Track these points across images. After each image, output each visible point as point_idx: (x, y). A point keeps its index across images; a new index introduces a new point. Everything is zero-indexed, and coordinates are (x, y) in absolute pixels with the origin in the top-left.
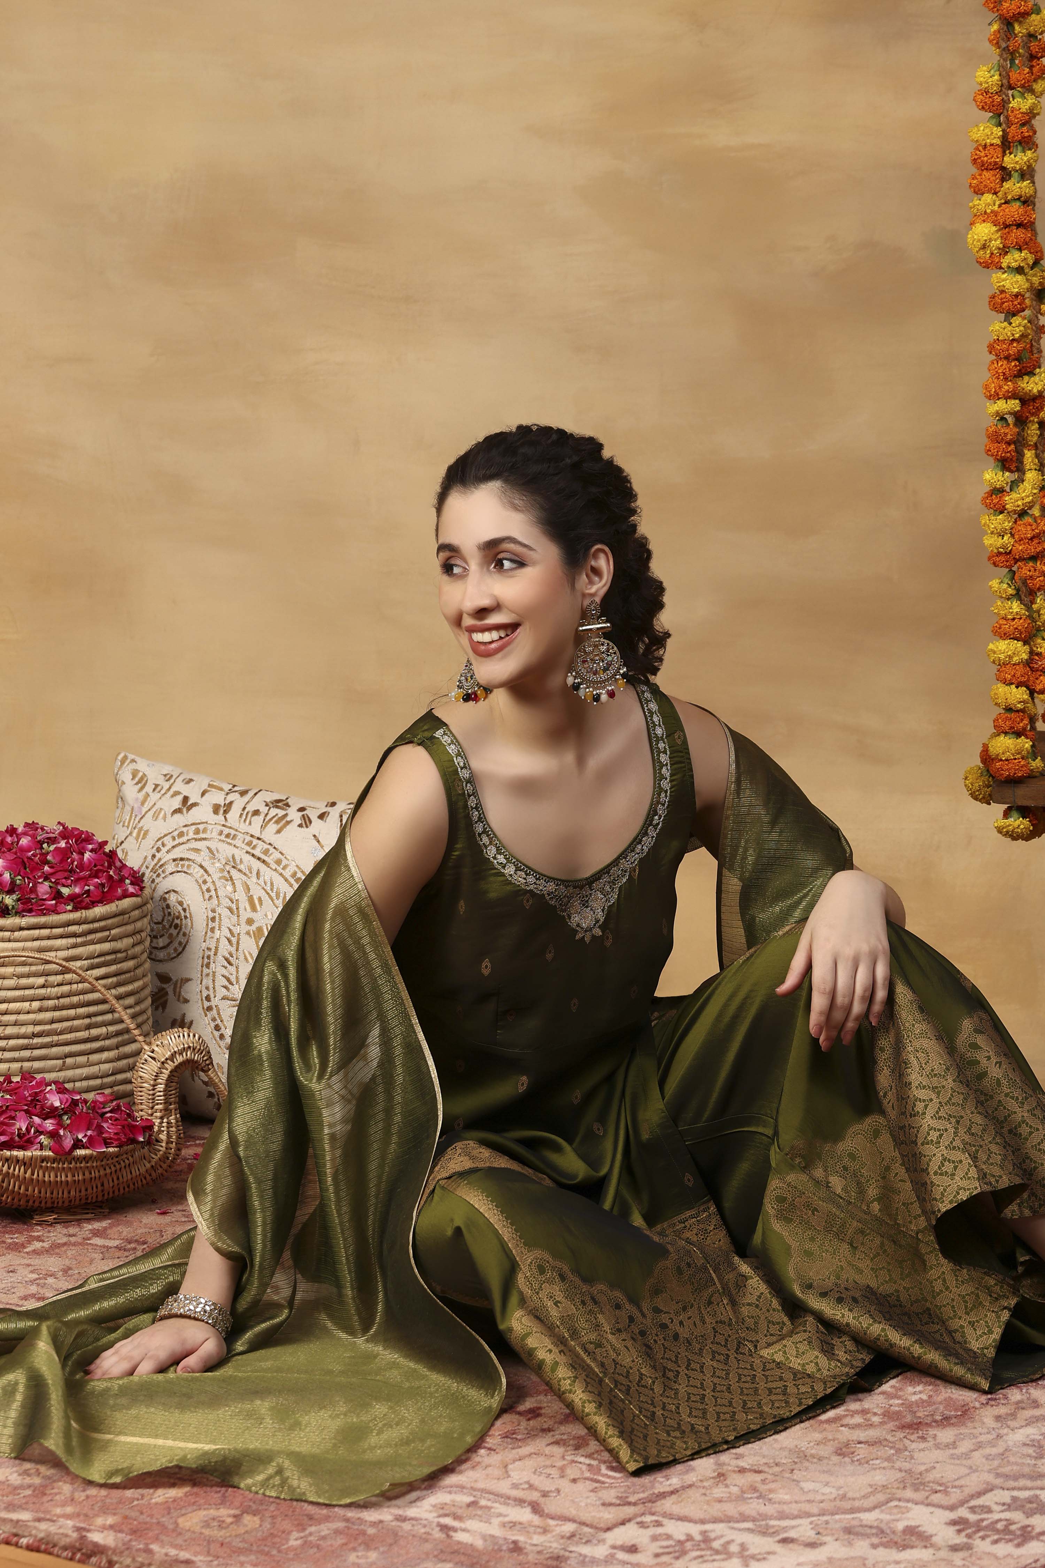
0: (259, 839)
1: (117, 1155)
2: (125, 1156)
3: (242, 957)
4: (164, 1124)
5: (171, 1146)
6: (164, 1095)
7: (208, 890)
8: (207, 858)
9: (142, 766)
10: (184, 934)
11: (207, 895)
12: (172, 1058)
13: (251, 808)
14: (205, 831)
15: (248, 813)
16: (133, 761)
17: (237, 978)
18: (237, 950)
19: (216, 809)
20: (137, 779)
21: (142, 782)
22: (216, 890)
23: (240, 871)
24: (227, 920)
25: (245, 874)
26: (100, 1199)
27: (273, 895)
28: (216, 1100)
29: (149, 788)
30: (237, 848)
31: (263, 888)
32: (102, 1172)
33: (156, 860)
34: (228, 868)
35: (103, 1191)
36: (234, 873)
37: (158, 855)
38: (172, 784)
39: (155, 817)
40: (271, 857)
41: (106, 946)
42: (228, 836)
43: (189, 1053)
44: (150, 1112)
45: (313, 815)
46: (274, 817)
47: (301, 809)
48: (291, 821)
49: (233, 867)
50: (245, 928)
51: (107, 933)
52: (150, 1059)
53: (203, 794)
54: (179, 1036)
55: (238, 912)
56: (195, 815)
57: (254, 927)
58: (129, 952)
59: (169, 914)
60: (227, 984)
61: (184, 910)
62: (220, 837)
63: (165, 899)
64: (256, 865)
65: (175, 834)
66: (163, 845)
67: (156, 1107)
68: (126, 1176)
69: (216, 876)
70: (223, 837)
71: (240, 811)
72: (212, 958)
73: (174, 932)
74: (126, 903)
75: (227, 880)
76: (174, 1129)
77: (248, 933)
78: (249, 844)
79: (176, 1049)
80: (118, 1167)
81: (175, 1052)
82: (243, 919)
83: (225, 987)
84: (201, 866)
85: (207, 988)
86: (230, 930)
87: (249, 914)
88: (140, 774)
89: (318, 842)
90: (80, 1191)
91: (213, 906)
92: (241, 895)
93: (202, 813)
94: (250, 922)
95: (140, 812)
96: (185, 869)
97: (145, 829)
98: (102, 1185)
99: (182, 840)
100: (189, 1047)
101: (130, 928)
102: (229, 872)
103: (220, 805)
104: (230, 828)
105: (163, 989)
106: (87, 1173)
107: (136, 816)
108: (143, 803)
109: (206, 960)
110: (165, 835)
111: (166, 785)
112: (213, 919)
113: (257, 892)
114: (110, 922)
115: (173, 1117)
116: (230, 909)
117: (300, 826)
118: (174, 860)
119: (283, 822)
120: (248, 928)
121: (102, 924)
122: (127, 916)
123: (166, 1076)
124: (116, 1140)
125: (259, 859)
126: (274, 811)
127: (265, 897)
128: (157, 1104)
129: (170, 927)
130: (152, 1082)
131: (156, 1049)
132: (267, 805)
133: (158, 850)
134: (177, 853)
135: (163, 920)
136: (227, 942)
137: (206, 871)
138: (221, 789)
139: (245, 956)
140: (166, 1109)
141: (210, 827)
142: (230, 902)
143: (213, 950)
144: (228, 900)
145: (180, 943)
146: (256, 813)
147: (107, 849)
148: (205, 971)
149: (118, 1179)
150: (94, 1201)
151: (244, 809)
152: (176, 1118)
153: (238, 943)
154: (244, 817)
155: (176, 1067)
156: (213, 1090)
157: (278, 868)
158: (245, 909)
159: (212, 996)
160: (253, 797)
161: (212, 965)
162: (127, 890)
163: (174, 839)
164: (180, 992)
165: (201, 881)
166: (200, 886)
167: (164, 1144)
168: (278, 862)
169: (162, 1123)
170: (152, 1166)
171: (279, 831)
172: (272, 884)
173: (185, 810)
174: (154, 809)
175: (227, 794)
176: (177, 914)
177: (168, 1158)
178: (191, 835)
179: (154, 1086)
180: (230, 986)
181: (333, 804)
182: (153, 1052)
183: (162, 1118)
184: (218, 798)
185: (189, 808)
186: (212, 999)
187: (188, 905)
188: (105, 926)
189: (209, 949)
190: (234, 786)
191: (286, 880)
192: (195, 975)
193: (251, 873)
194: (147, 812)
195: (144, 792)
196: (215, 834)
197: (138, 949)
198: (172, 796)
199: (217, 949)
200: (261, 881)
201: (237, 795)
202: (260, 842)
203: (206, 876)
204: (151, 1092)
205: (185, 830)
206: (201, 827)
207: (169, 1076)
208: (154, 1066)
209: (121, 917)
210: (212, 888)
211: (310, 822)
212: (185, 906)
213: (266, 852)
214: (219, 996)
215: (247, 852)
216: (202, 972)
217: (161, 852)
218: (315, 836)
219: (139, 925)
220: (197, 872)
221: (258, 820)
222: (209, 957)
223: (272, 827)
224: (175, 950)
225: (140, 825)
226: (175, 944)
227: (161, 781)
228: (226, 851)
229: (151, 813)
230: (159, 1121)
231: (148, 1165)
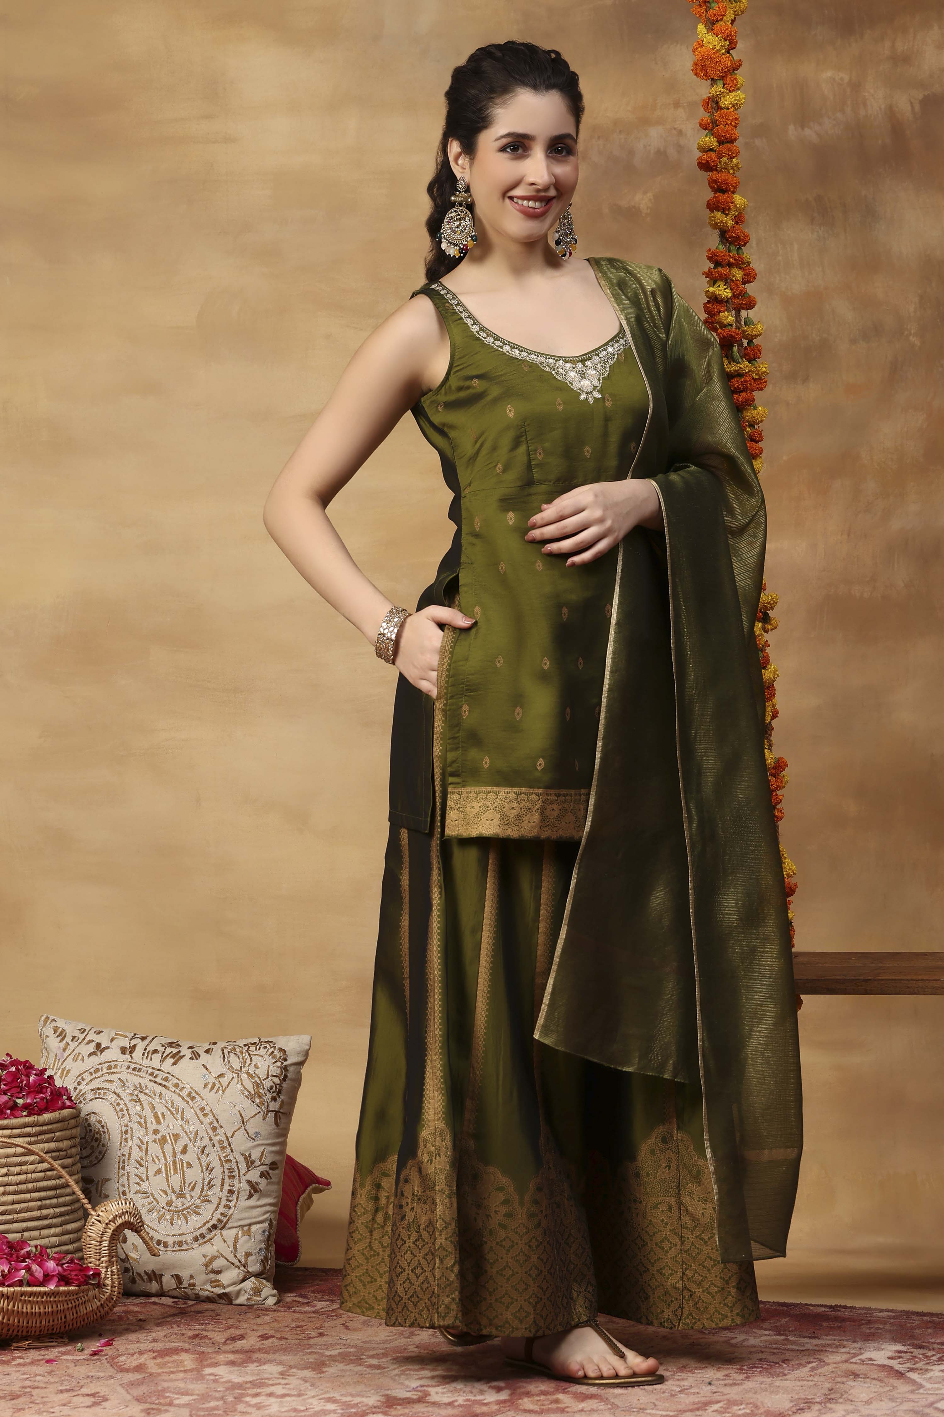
0: (159, 1070)
1: (77, 1293)
2: (82, 1294)
3: (150, 1160)
4: (109, 1273)
5: (114, 1289)
6: (108, 1250)
7: (121, 1110)
8: (119, 1087)
9: (61, 1024)
10: (103, 1145)
11: (120, 1115)
12: (113, 1220)
13: (150, 1048)
14: (116, 1066)
15: (149, 1052)
16: (54, 1020)
17: (147, 1176)
18: (146, 1154)
19: (123, 1050)
20: (58, 1034)
21: (62, 1035)
22: (127, 1110)
23: (145, 1094)
24: (138, 1132)
25: (150, 1096)
26: (63, 1329)
27: (174, 1111)
28: (131, 1274)
29: (68, 1039)
30: (143, 1078)
31: (165, 1106)
32: (66, 1306)
33: (77, 1092)
34: (136, 1092)
35: (65, 1322)
36: (142, 1096)
37: (79, 1088)
38: (86, 1035)
39: (75, 1059)
40: (170, 1083)
41: (52, 1145)
42: (134, 1069)
43: (126, 1216)
44: (97, 1263)
45: (201, 1052)
46: (170, 1053)
47: (190, 1048)
48: (184, 1056)
49: (140, 1092)
50: (152, 1137)
51: (53, 1135)
52: (96, 1222)
53: (112, 1040)
54: (118, 1204)
55: (146, 1125)
56: (107, 1055)
57: (159, 1136)
58: (68, 1152)
59: (91, 1130)
60: (139, 1181)
61: (103, 1127)
62: (128, 1071)
63: (87, 1120)
64: (159, 1089)
65: (92, 1070)
66: (83, 1079)
67: (102, 1259)
68: (83, 1310)
69: (127, 1099)
70: (130, 1071)
71: (143, 1051)
72: (126, 1162)
73: (95, 1144)
74: (66, 1112)
75: (136, 1102)
76: (116, 1277)
77: (155, 1141)
78: (151, 1074)
79: (117, 1213)
80: (77, 1303)
81: (116, 1215)
82: (151, 1129)
83: (138, 1184)
84: (115, 1093)
85: (123, 1186)
86: (140, 1139)
87: (156, 1126)
88: (60, 1029)
89: (207, 1069)
90: (49, 1322)
91: (126, 1123)
92: (148, 1112)
93: (113, 1054)
94: (156, 1132)
95: (62, 1056)
96: (102, 1096)
97: (67, 1069)
98: (65, 1317)
99: (97, 1075)
100: (127, 1212)
101: (68, 1133)
102: (137, 1095)
103: (126, 1048)
104: (136, 1063)
105: (88, 1189)
106: (55, 1307)
107: (59, 1059)
108: (64, 1050)
109: (121, 1164)
110: (84, 1072)
111: (82, 1036)
112: (126, 1132)
113: (160, 1109)
114: (55, 1126)
115: (115, 1267)
116: (140, 1124)
117: (191, 1058)
118: (92, 1090)
119: (177, 1058)
120: (155, 1137)
121: (49, 1127)
122: (66, 1123)
123: (110, 1234)
124: (76, 1280)
125: (160, 1084)
126: (169, 1050)
127: (167, 1113)
128: (103, 1257)
129: (92, 1140)
130: (99, 1239)
131: (101, 1214)
132: (163, 1046)
133: (79, 1084)
134: (95, 1085)
135: (86, 1136)
136: (138, 1149)
137: (118, 1096)
138: (126, 1037)
139: (153, 1159)
140: (109, 1261)
141: (120, 1064)
142: (139, 1119)
143: (127, 1156)
144: (137, 1117)
145: (100, 1152)
146: (155, 1051)
147: (47, 1074)
148: (121, 1172)
149: (77, 1313)
150: (58, 1331)
151: (145, 1049)
152: (117, 1268)
153: (147, 1149)
154: (146, 1055)
155: (117, 1227)
156: (129, 1266)
157: (176, 1090)
158: (152, 1123)
159: (127, 1191)
160: (151, 1042)
161: (127, 1167)
162: (65, 1103)
163: (91, 1074)
164: (101, 1190)
165: (115, 1104)
166: (115, 1107)
167: (109, 1288)
168: (176, 1086)
169: (106, 1271)
170: (101, 1304)
171: (174, 1064)
172: (172, 1102)
173: (98, 1053)
174: (74, 1054)
175: (131, 1040)
176: (97, 1130)
177: (112, 1299)
178: (105, 1070)
179: (100, 1242)
180: (142, 1183)
181: (215, 1043)
182: (98, 1216)
183: (107, 1267)
184: (125, 1043)
185: (102, 1052)
186: (128, 1193)
187: (106, 1123)
188: (51, 1129)
189: (124, 1155)
190: (135, 1035)
191: (183, 1099)
192: (114, 1176)
193: (155, 1095)
194: (67, 1057)
195: (64, 1042)
196: (124, 1069)
197: (74, 1150)
198: (87, 1044)
199: (130, 1154)
200: (163, 1101)
201: (139, 1040)
202: (160, 1072)
203: (119, 1100)
204: (98, 1248)
205: (100, 1067)
206: (112, 1064)
207: (112, 1235)
208: (101, 1227)
209: (63, 1123)
210: (125, 1108)
211: (199, 1056)
212: (103, 1123)
213: (166, 1079)
214: (133, 1190)
215: (150, 1080)
216: (119, 1173)
217: (82, 1085)
218: (203, 1065)
219: (74, 1131)
220: (112, 1098)
221: (157, 1057)
222: (124, 1161)
223: (170, 1061)
224: (97, 1158)
225: (63, 1067)
226: (97, 1154)
227: (77, 1033)
228: (134, 1080)
229: (72, 1056)
230: (105, 1270)
231: (99, 1304)
